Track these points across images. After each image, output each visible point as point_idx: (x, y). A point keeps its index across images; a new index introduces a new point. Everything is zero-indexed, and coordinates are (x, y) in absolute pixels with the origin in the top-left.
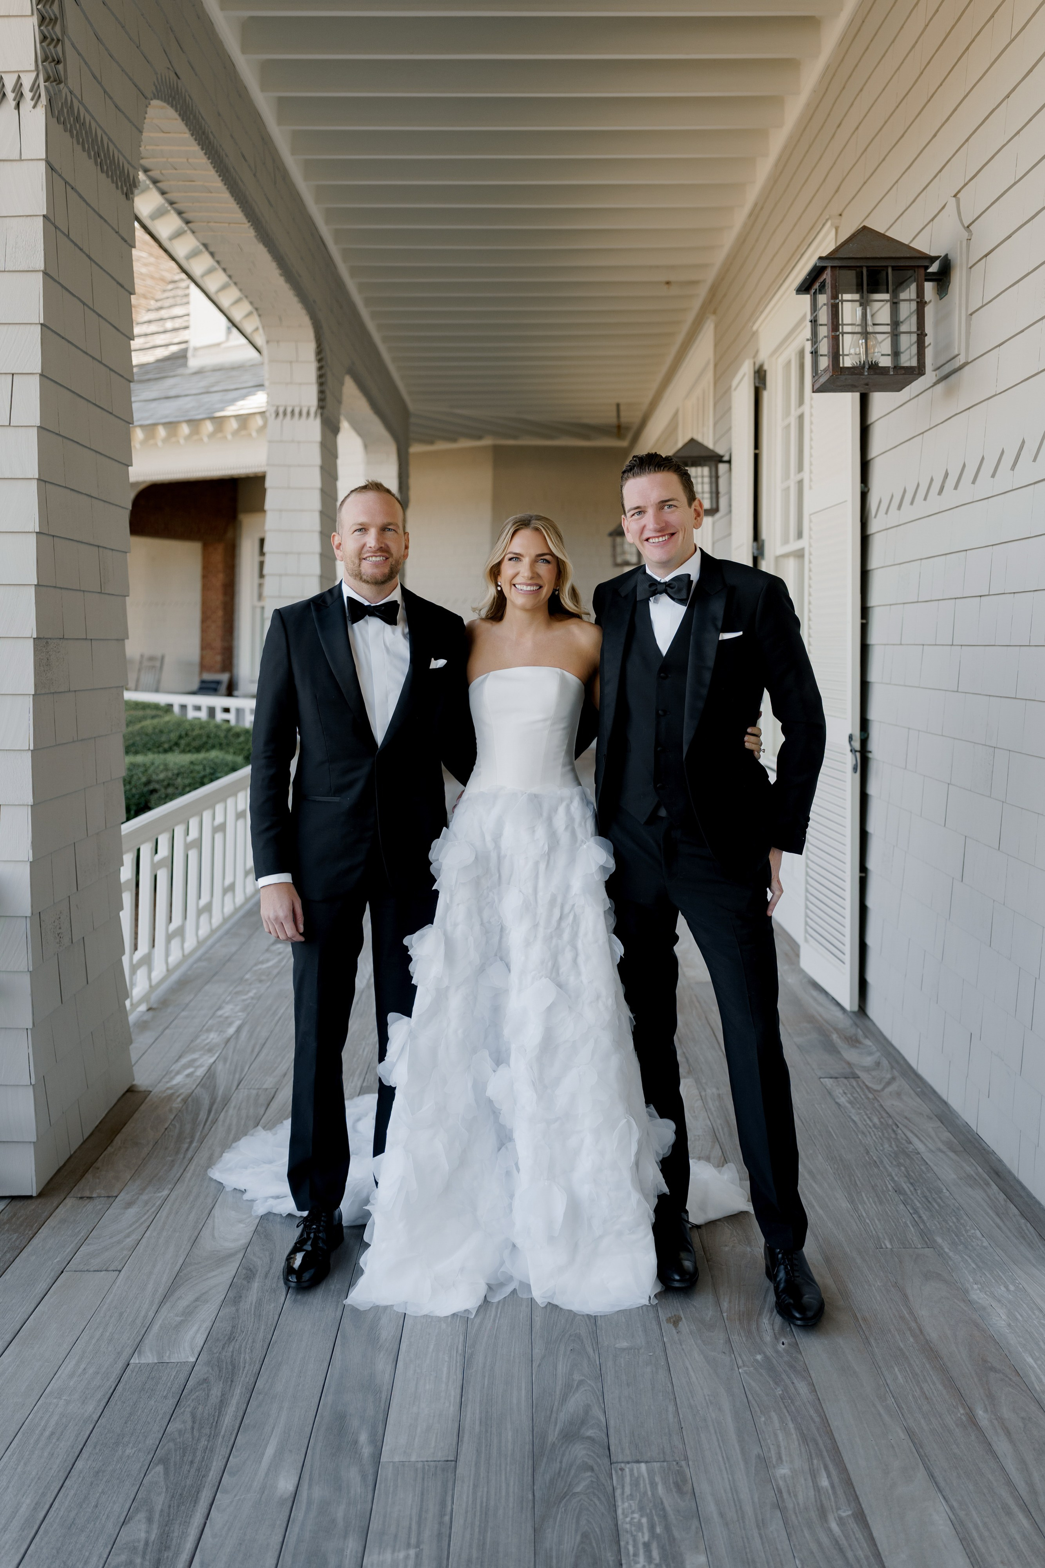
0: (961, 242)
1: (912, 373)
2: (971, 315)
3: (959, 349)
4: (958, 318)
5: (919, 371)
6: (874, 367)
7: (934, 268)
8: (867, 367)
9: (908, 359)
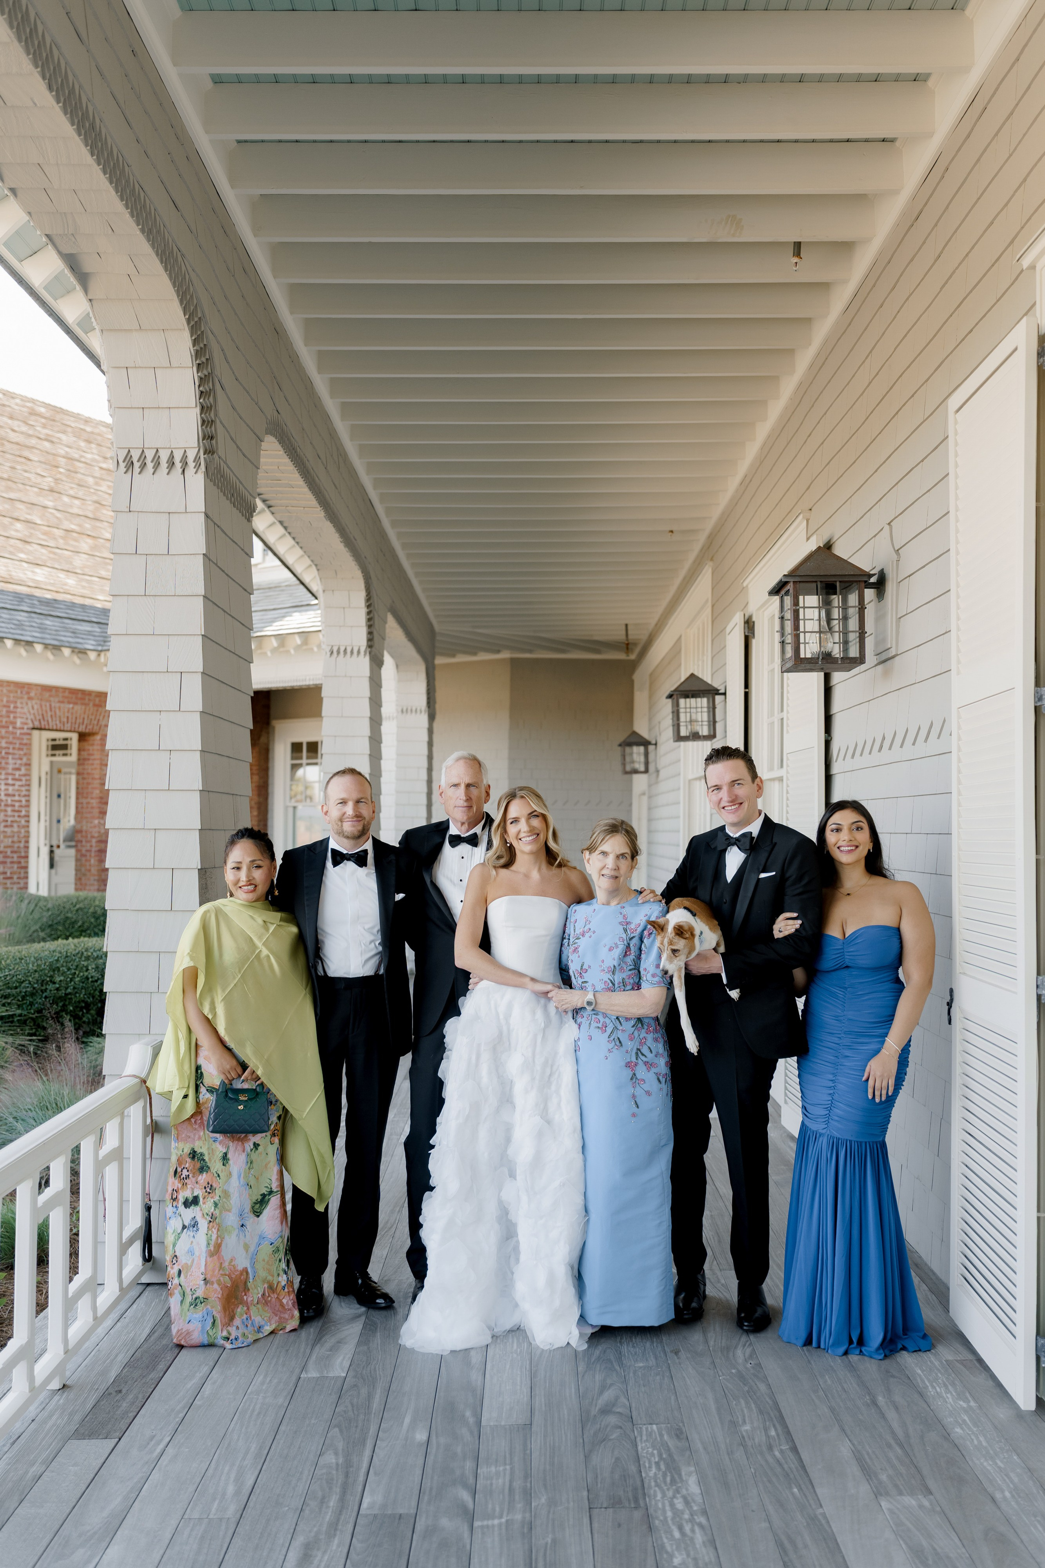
0: (893, 562)
1: (855, 662)
2: (900, 618)
3: (891, 644)
4: (890, 620)
5: (860, 660)
6: (827, 657)
7: (873, 580)
8: (821, 658)
9: (854, 652)
